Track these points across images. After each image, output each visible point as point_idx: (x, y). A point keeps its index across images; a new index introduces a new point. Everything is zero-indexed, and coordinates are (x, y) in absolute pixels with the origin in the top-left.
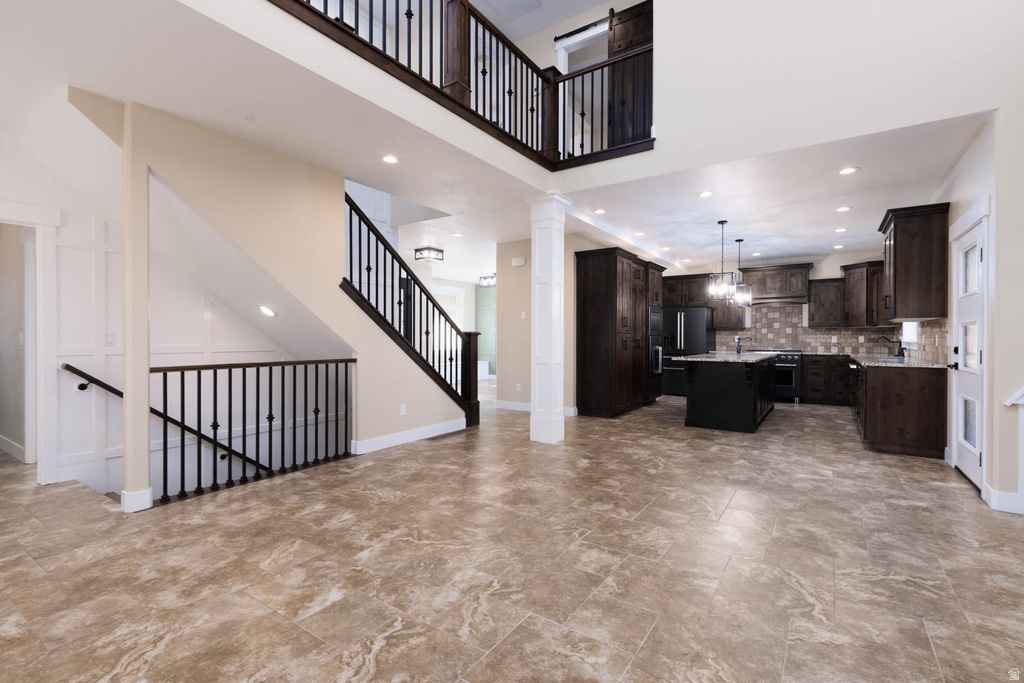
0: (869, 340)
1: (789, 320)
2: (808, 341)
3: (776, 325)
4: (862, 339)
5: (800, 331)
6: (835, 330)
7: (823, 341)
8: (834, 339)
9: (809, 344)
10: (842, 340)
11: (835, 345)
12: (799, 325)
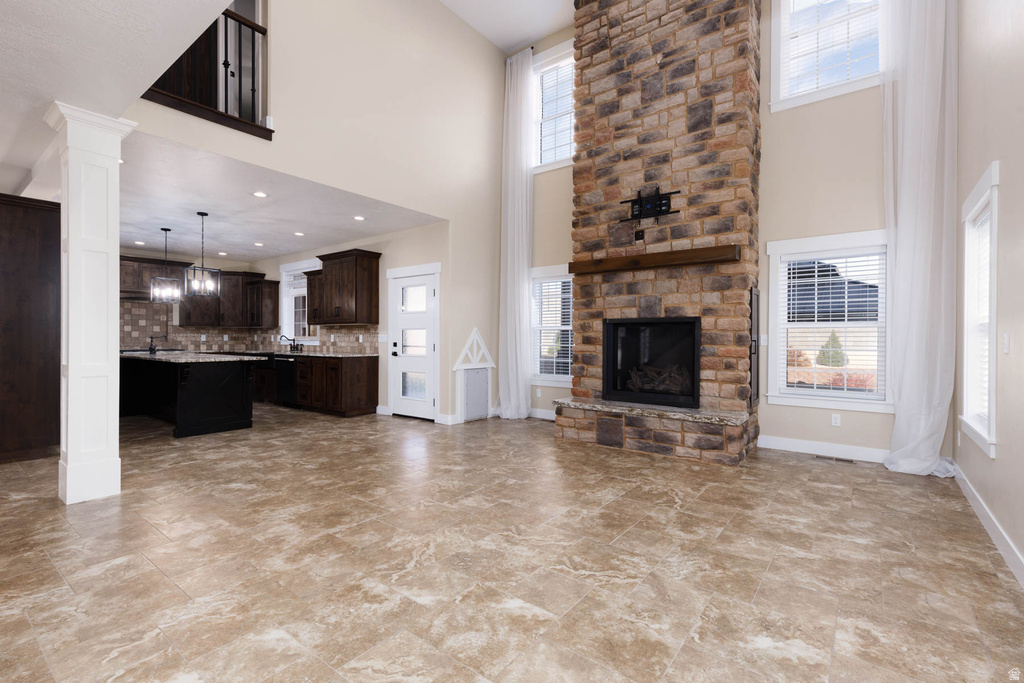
0: (231, 339)
1: (157, 318)
2: (179, 339)
3: (142, 323)
4: (226, 338)
5: (170, 330)
6: (204, 329)
7: (193, 339)
8: (203, 338)
9: (180, 342)
10: (210, 339)
11: (204, 343)
12: (169, 323)
